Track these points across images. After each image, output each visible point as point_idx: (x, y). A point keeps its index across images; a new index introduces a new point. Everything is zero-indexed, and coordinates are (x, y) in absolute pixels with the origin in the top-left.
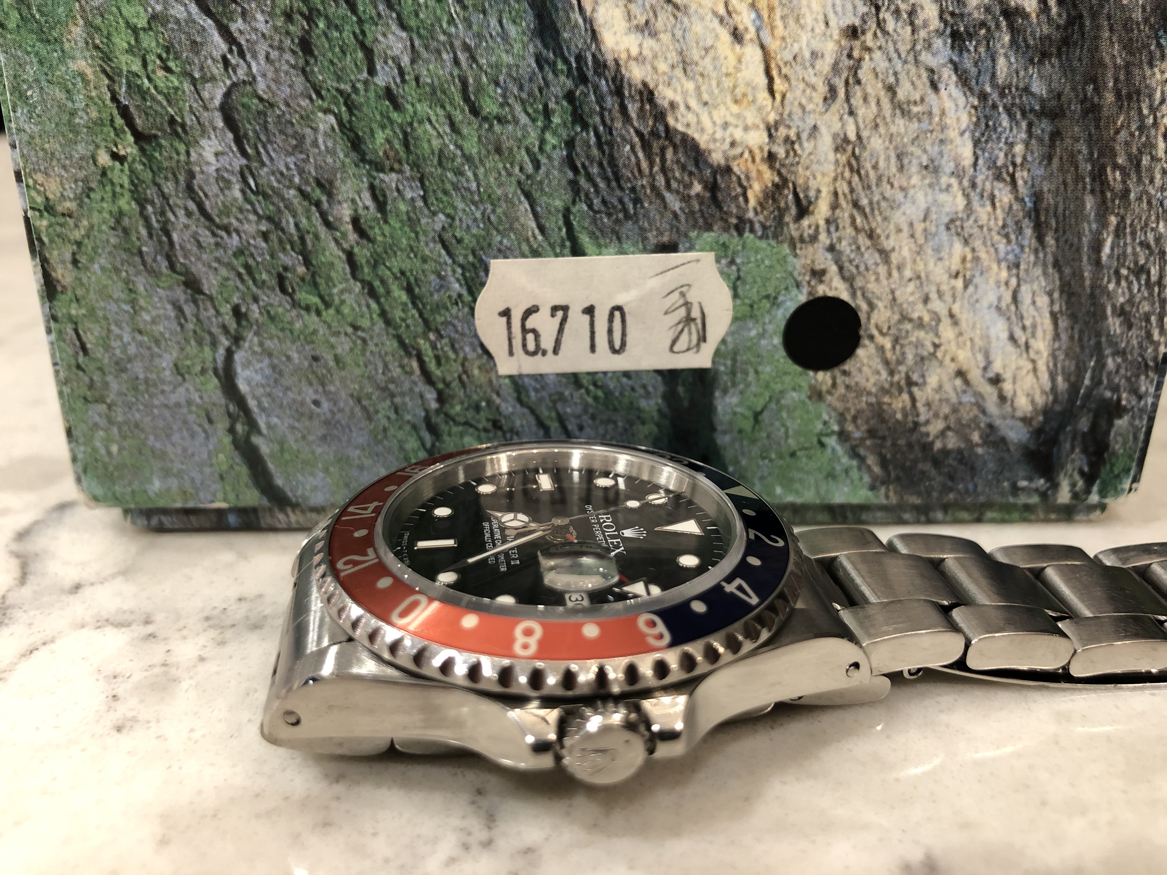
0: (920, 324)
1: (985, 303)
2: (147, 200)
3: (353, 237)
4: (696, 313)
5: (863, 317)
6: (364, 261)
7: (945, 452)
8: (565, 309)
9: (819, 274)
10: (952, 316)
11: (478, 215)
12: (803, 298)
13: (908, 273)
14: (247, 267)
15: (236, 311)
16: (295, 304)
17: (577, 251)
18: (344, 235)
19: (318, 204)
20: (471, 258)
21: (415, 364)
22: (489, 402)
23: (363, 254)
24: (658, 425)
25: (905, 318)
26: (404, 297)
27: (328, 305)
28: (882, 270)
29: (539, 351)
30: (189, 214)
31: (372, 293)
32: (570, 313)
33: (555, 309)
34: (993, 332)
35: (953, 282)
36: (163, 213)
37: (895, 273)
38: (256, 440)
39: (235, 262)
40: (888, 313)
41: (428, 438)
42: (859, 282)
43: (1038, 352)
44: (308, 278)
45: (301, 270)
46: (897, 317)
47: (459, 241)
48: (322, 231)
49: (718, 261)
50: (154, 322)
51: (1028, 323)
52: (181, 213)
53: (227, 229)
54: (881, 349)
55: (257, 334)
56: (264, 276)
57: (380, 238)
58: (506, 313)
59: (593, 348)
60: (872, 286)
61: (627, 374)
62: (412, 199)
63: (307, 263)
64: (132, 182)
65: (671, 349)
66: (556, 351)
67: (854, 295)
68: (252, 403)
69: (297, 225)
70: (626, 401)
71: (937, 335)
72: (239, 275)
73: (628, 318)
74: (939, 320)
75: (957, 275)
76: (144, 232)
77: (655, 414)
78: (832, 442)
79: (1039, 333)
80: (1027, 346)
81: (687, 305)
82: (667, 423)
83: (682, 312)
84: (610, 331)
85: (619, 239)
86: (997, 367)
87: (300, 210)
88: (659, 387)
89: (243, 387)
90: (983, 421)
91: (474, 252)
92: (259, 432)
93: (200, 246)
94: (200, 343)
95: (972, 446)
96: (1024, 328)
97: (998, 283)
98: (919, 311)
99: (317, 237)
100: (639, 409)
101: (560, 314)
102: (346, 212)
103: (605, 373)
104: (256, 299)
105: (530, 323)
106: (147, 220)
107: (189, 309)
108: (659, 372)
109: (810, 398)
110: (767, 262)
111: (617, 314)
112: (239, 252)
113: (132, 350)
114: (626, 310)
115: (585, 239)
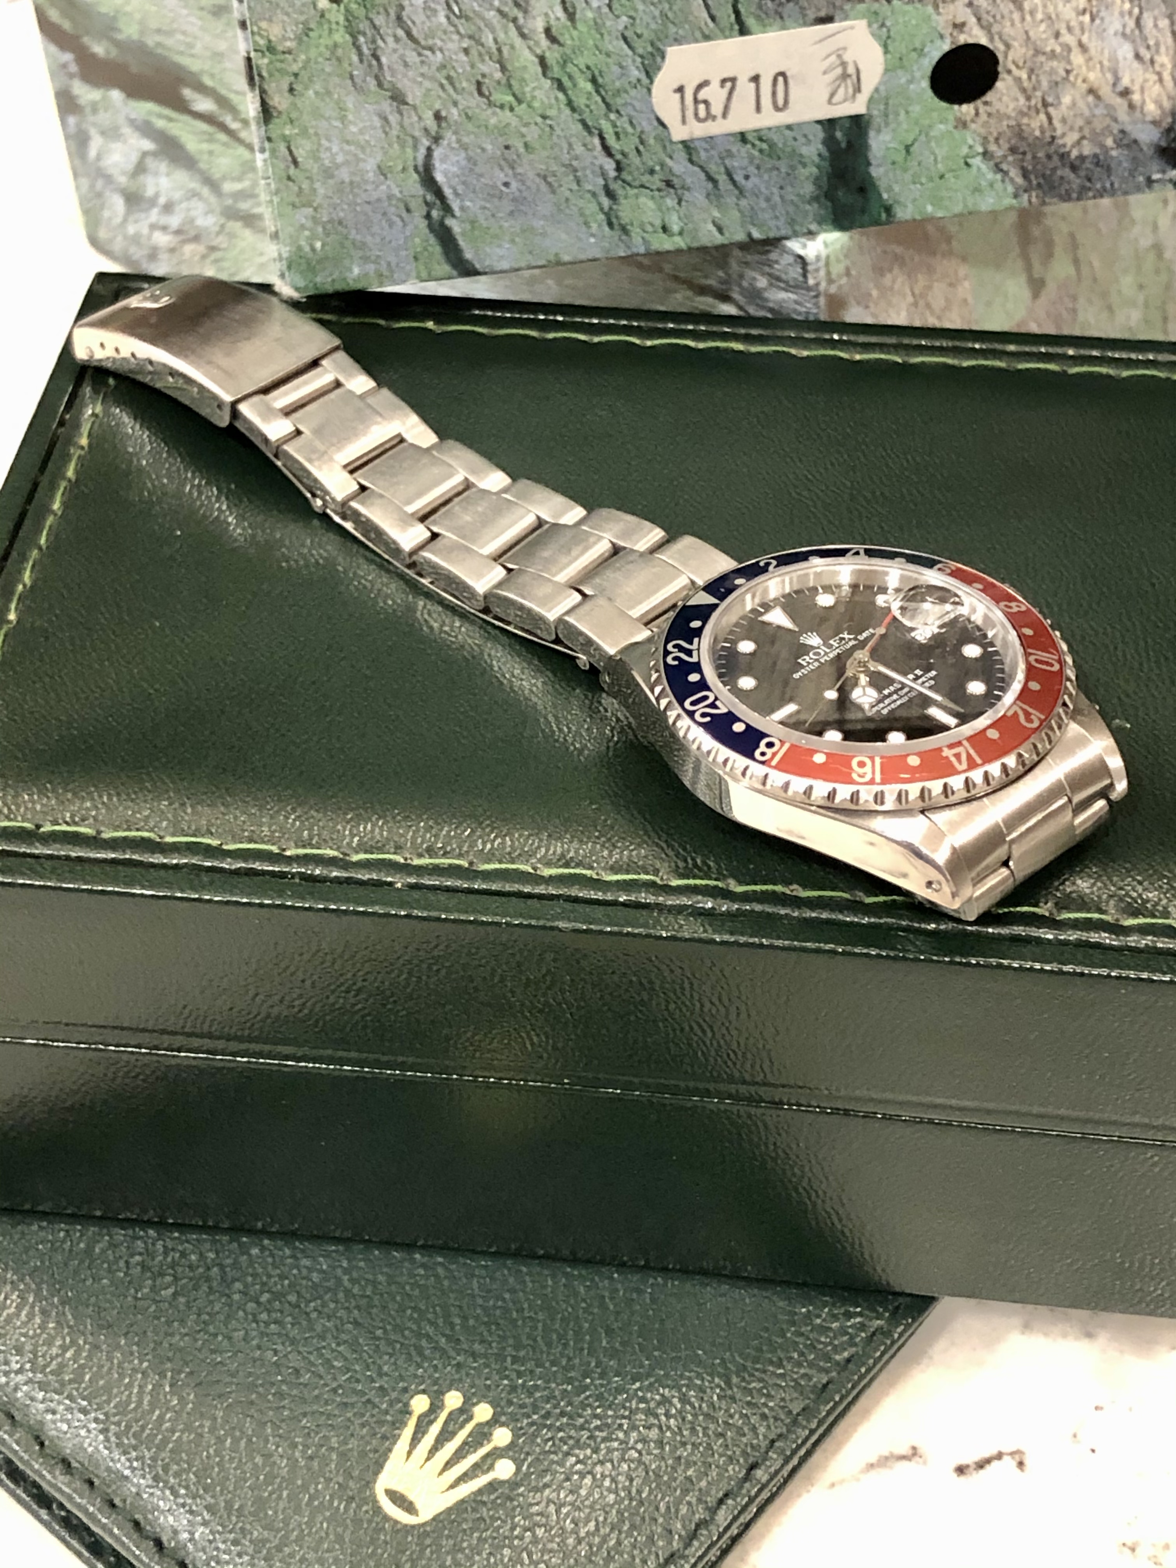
0: (1053, 55)
1: (1111, 31)
2: (359, 32)
3: (544, 42)
4: (851, 70)
5: (1001, 58)
6: (554, 63)
7: (1082, 158)
8: (733, 80)
9: (960, 27)
10: (1081, 45)
11: (657, 13)
12: (946, 47)
13: (1039, 16)
14: (449, 78)
15: (438, 116)
16: (490, 104)
17: (743, 31)
18: (537, 43)
19: (515, 20)
20: (650, 49)
21: (597, 141)
22: (662, 165)
23: (553, 55)
24: (818, 167)
25: (1038, 52)
26: (589, 87)
27: (519, 101)
28: (1016, 16)
29: (710, 117)
30: (397, 39)
31: (561, 87)
32: (738, 83)
33: (724, 81)
34: (1120, 54)
35: (1081, 18)
36: (374, 41)
37: (1028, 18)
38: (449, 222)
39: (438, 75)
40: (1024, 50)
41: (606, 202)
42: (995, 29)
43: (1162, 65)
44: (504, 81)
45: (498, 75)
46: (1031, 52)
47: (639, 36)
48: (518, 41)
49: (870, 25)
50: (361, 132)
51: (1151, 42)
52: (390, 40)
53: (431, 49)
54: (1018, 80)
55: (455, 133)
56: (465, 84)
57: (569, 42)
58: (680, 90)
59: (758, 109)
60: (1008, 30)
61: (789, 127)
62: (599, 8)
63: (503, 69)
64: (347, 20)
65: (830, 102)
66: (725, 115)
67: (992, 39)
68: (448, 192)
69: (496, 40)
70: (788, 149)
71: (1069, 62)
72: (442, 86)
73: (791, 82)
74: (1069, 50)
75: (1084, 12)
76: (355, 58)
77: (816, 159)
78: (977, 161)
79: (1163, 49)
80: (1152, 62)
81: (844, 64)
82: (826, 164)
83: (839, 71)
84: (774, 94)
85: (782, 18)
86: (1125, 82)
87: (498, 27)
88: (819, 133)
89: (439, 177)
90: (1115, 128)
91: (652, 44)
92: (453, 216)
93: (406, 65)
94: (403, 146)
95: (1106, 149)
96: (1148, 47)
97: (1122, 14)
98: (1051, 45)
99: (512, 47)
100: (801, 155)
101: (729, 85)
102: (539, 25)
103: (770, 129)
104: (455, 104)
105: (701, 95)
106: (358, 49)
107: (393, 118)
108: (819, 122)
109: (956, 127)
110: (914, 22)
111: (781, 79)
112: (443, 67)
113: (340, 159)
114: (788, 74)
115: (750, 22)
